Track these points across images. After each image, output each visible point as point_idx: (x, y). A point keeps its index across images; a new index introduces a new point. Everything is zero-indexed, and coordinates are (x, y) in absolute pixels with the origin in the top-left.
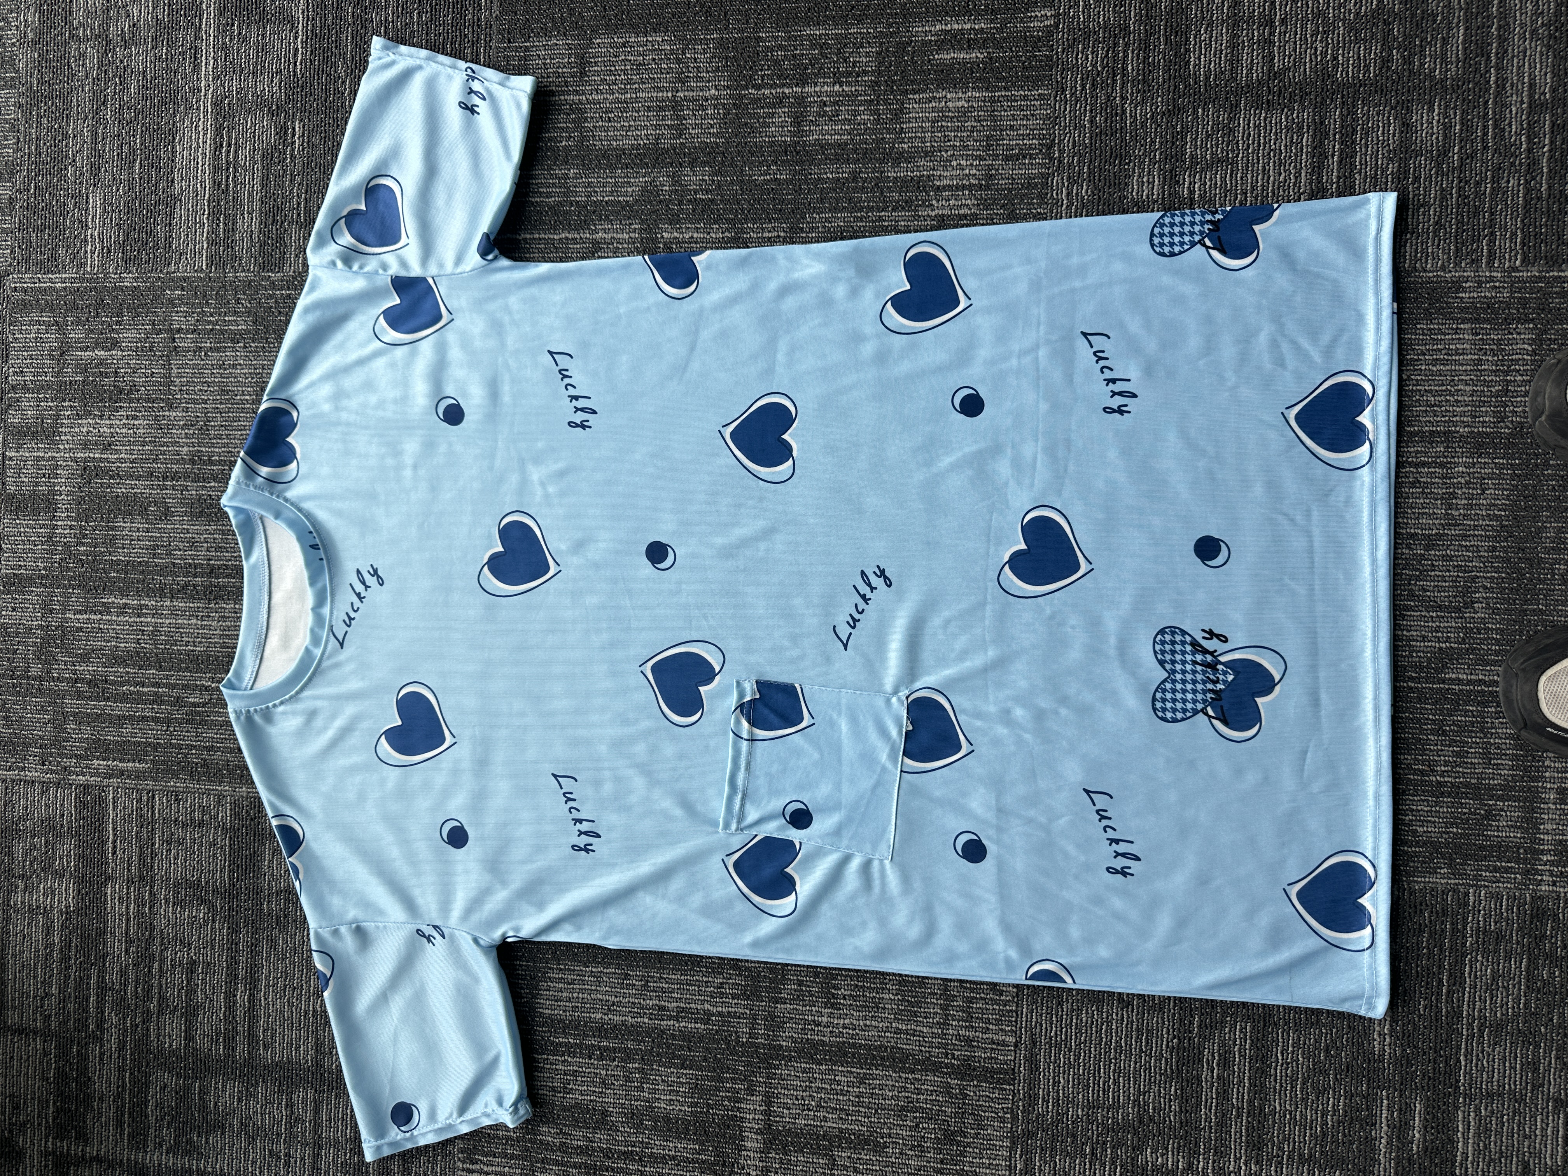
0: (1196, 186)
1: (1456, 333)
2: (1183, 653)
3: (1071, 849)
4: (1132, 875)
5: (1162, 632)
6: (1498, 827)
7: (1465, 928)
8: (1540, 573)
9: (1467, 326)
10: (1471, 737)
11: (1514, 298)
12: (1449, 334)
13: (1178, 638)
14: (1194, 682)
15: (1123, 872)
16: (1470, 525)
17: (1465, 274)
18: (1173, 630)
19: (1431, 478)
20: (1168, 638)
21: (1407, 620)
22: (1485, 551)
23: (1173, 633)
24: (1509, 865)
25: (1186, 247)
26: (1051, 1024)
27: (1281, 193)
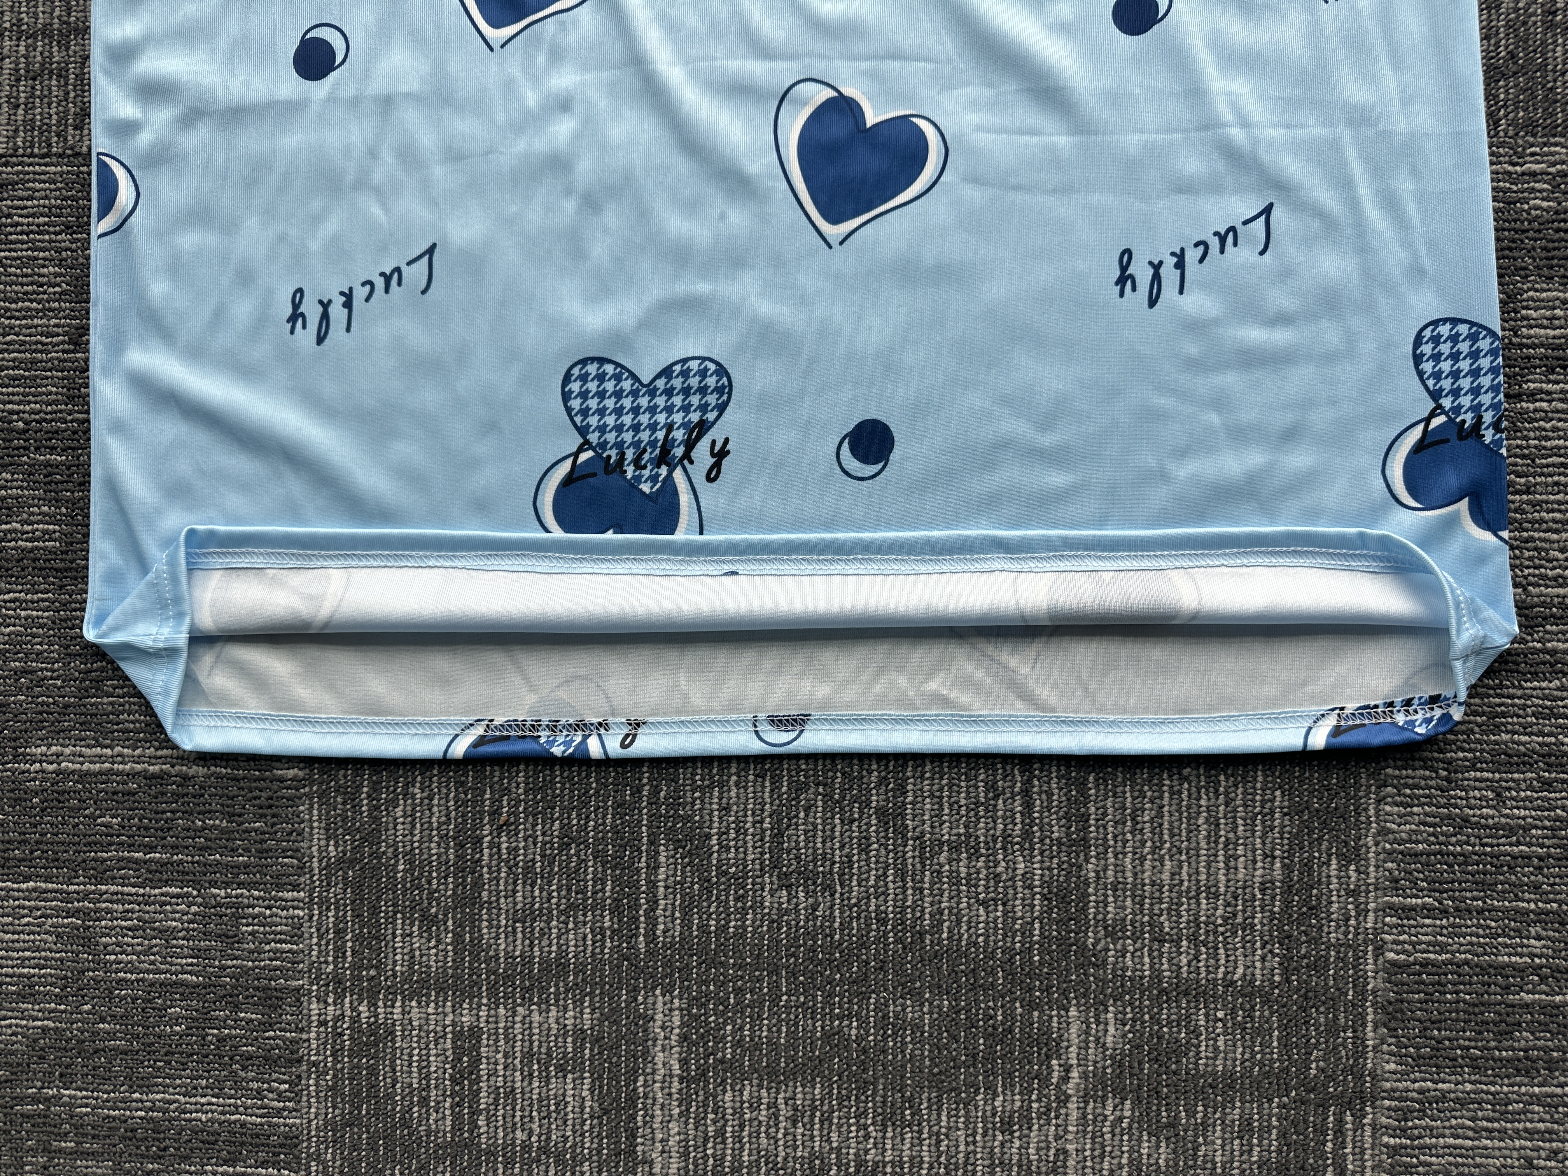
0: (1545, 405)
1: (1265, 856)
2: (686, 409)
3: (331, 226)
4: (292, 332)
5: (722, 371)
6: (410, 935)
7: (240, 885)
8: (841, 996)
9: (1278, 873)
10: (559, 889)
11: (1328, 948)
12: (1264, 843)
13: (712, 399)
14: (636, 428)
15: (296, 317)
16: (922, 881)
17: (1372, 869)
18: (726, 391)
19: (1004, 818)
20: (712, 381)
21: (755, 781)
22: (878, 906)
23: (719, 390)
24: (349, 953)
25: (1431, 383)
26: (33, 215)
27: (1527, 554)
